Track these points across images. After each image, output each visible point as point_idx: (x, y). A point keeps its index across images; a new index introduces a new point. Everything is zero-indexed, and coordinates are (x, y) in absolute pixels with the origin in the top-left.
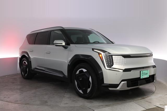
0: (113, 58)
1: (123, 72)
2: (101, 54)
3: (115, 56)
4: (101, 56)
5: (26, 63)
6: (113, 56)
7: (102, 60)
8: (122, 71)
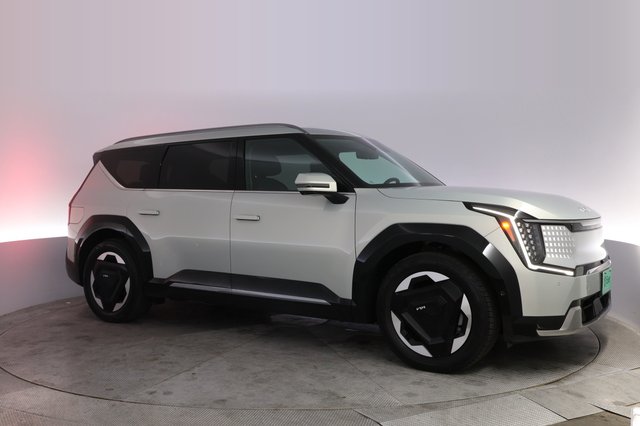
0: (544, 233)
1: (574, 276)
2: (507, 220)
3: (548, 227)
4: (506, 225)
5: (120, 260)
6: (543, 227)
7: (513, 240)
8: (572, 273)
